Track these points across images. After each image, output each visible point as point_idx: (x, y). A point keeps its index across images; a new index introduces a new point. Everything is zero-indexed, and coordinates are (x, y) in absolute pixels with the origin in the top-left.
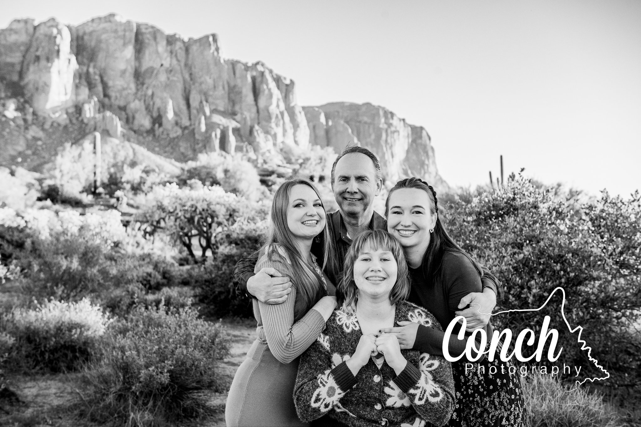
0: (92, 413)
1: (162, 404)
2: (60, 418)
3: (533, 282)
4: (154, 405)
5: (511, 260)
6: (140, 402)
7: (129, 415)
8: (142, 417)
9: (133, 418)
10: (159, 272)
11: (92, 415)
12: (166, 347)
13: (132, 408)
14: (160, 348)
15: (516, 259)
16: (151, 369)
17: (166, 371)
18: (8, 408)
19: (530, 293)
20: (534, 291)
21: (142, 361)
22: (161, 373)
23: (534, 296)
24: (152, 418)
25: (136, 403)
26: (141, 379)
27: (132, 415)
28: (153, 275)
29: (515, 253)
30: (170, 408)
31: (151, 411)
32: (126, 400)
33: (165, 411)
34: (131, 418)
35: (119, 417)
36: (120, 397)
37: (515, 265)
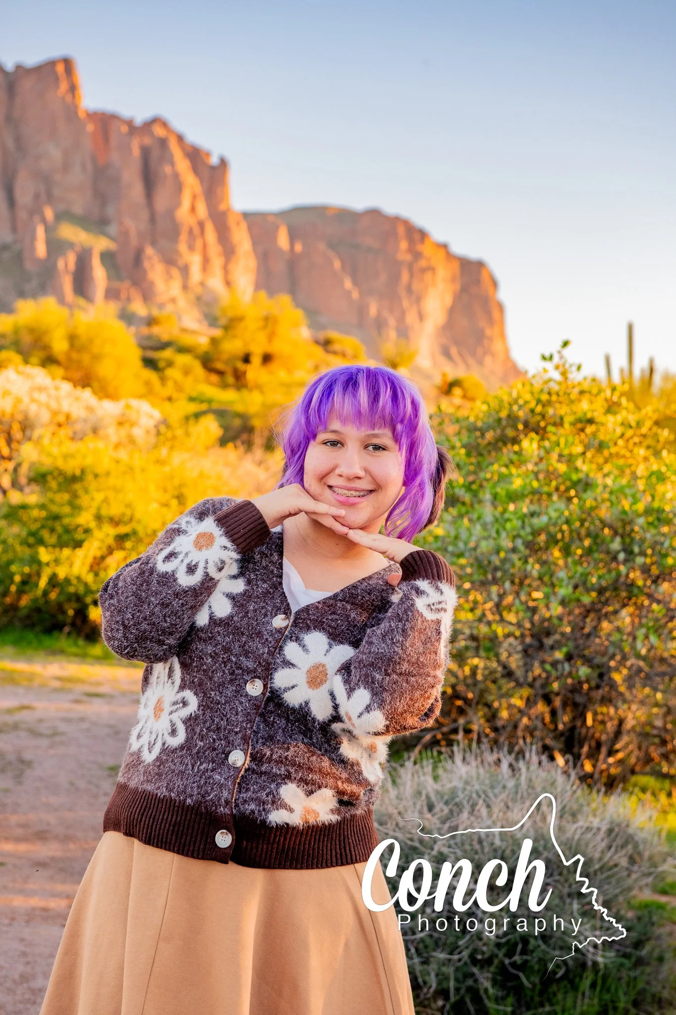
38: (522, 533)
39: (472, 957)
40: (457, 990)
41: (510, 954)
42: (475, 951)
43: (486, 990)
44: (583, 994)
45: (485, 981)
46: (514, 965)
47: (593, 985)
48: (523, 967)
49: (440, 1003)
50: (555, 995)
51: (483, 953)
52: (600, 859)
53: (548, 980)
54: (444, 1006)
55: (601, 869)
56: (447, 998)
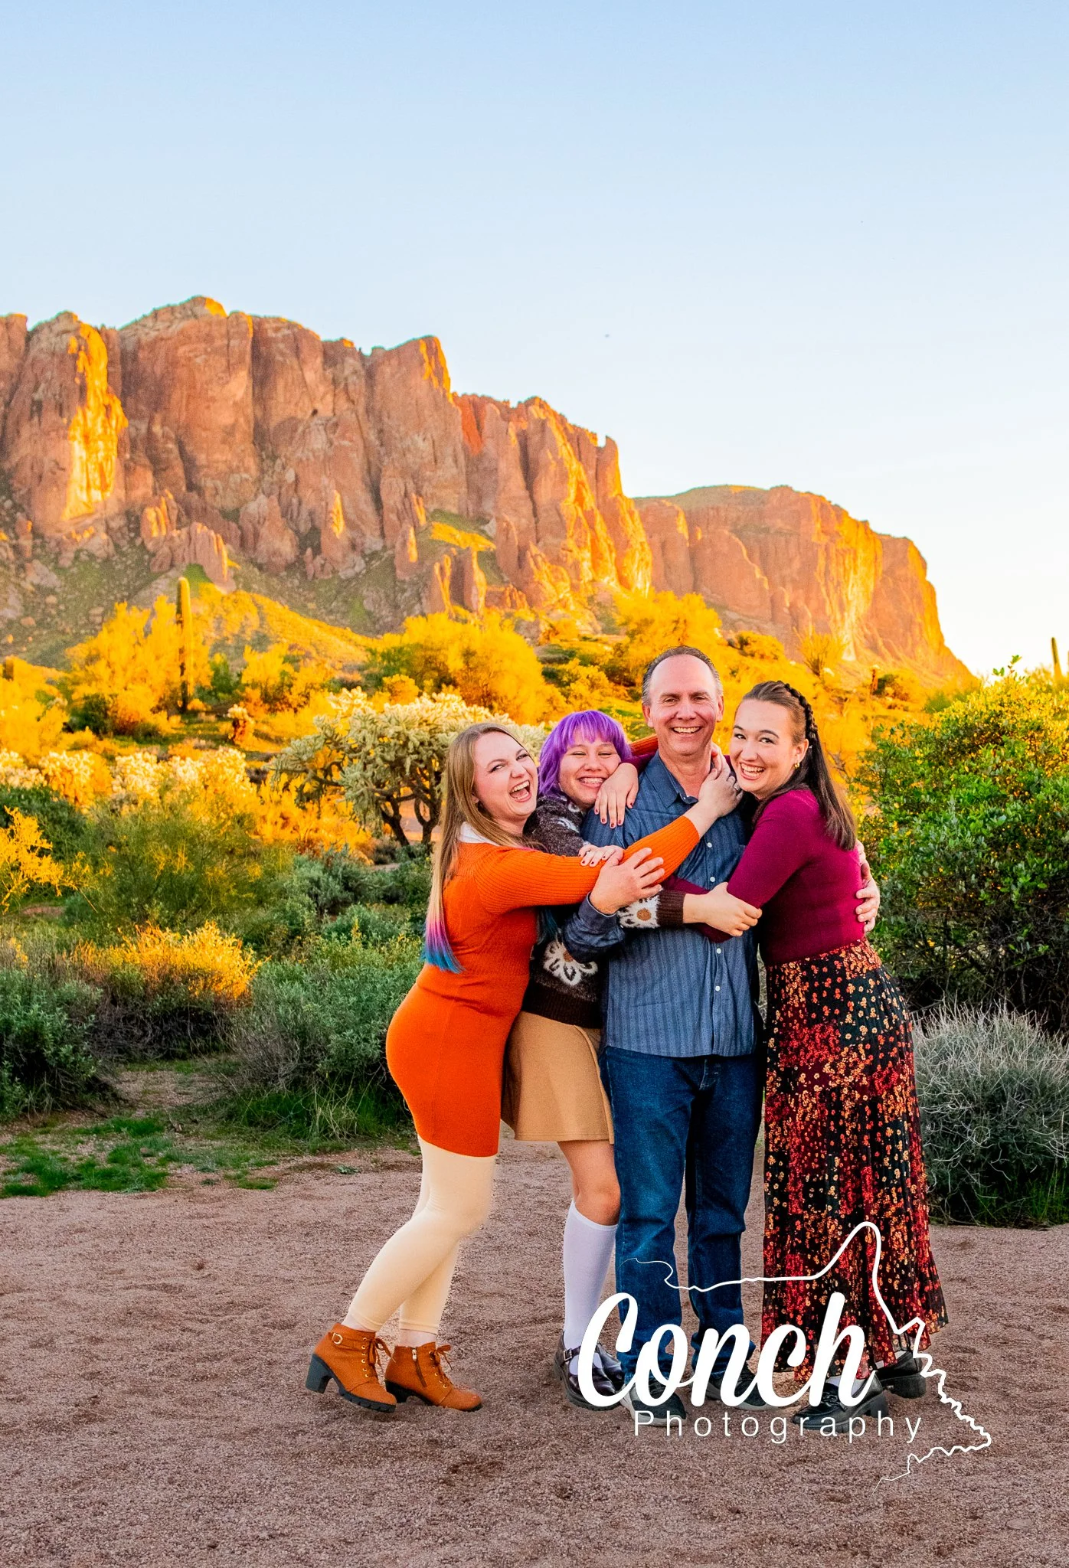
0: (249, 1112)
1: (369, 1094)
2: (195, 1122)
3: (1021, 865)
4: (357, 1096)
5: (985, 827)
6: (332, 1091)
7: (315, 1112)
8: (338, 1115)
9: (321, 1117)
10: (335, 877)
11: (249, 1115)
12: (370, 999)
13: (319, 1101)
14: (360, 1000)
15: (992, 825)
16: (347, 1033)
17: (373, 1036)
18: (101, 1108)
19: (1015, 884)
20: (1021, 880)
21: (331, 1022)
22: (365, 1040)
23: (1022, 890)
24: (353, 1117)
25: (324, 1091)
26: (332, 1052)
27: (320, 1111)
28: (322, 884)
29: (992, 815)
30: (384, 1101)
31: (352, 1105)
32: (305, 1090)
33: (376, 1106)
34: (318, 1115)
35: (296, 1116)
36: (296, 1084)
37: (992, 835)
38: (984, 831)
39: (964, 1161)
40: (954, 1186)
41: (994, 1157)
42: (966, 1157)
43: (976, 1186)
44: (1053, 1188)
45: (975, 1179)
46: (997, 1165)
47: (1060, 1183)
48: (1006, 1167)
49: (940, 1199)
50: (1031, 1188)
51: (973, 1158)
52: (1063, 1085)
53: (1024, 1176)
54: (943, 1201)
55: (1063, 1093)
56: (945, 1195)
